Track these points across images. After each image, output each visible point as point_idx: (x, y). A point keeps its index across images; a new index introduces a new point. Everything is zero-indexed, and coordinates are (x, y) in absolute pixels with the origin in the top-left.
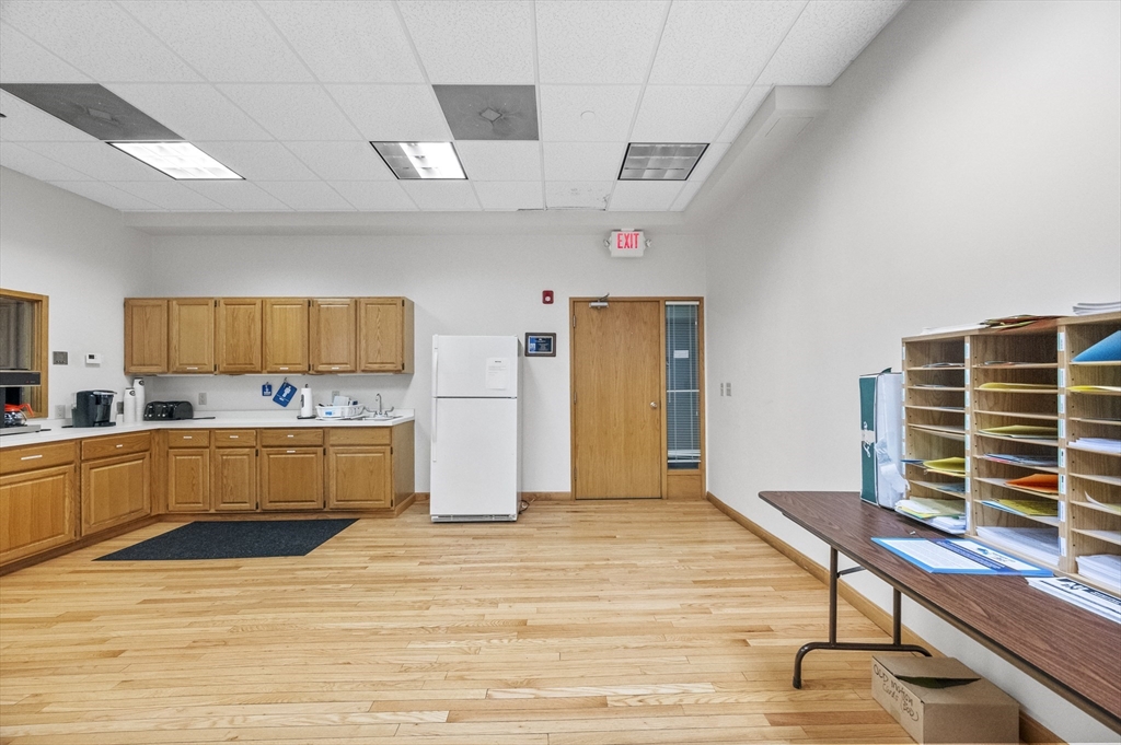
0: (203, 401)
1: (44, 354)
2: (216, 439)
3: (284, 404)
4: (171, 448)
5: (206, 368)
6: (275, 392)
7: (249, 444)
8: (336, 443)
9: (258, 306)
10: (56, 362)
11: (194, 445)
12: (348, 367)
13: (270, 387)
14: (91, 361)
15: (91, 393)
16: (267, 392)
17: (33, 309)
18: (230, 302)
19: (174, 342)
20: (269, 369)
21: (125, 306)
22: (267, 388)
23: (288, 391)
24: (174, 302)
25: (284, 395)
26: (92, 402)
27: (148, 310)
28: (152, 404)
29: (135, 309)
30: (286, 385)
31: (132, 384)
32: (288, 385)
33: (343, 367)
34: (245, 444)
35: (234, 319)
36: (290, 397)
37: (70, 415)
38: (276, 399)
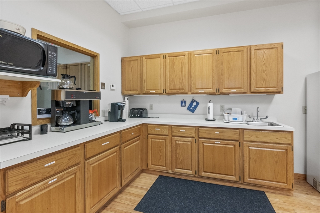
0: (151, 108)
1: (98, 84)
2: (172, 131)
3: (193, 111)
4: (149, 134)
5: (159, 92)
6: (188, 104)
7: (191, 136)
8: (249, 140)
9: (186, 57)
10: (102, 88)
11: (161, 134)
12: (242, 90)
13: (185, 102)
14: (112, 88)
15: (117, 103)
16: (183, 105)
17: (94, 60)
18: (172, 56)
19: (144, 78)
20: (192, 92)
21: (122, 62)
22: (183, 103)
23: (194, 104)
24: (144, 58)
25: (193, 107)
26: (117, 108)
27: (132, 62)
28: (133, 109)
29: (126, 63)
30: (193, 101)
31: (124, 99)
32: (195, 101)
33: (239, 90)
34: (189, 136)
35: (174, 64)
36: (196, 107)
37: (107, 115)
38: (189, 109)
